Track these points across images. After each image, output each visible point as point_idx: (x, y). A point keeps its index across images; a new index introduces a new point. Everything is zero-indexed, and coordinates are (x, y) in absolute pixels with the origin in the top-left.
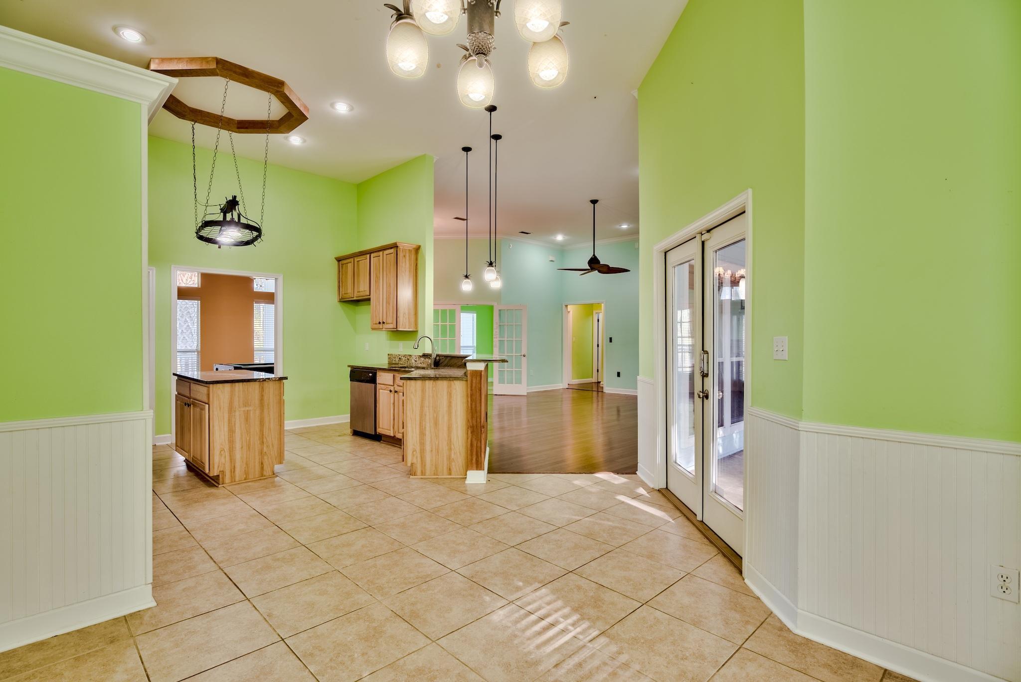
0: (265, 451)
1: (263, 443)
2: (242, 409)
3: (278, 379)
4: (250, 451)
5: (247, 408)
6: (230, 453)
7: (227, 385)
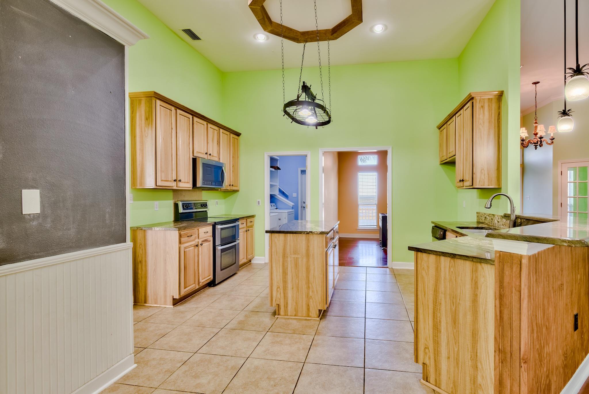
0: (310, 295)
1: (309, 287)
2: (293, 256)
3: (319, 233)
4: (298, 292)
5: (296, 256)
6: (284, 291)
7: (282, 235)
